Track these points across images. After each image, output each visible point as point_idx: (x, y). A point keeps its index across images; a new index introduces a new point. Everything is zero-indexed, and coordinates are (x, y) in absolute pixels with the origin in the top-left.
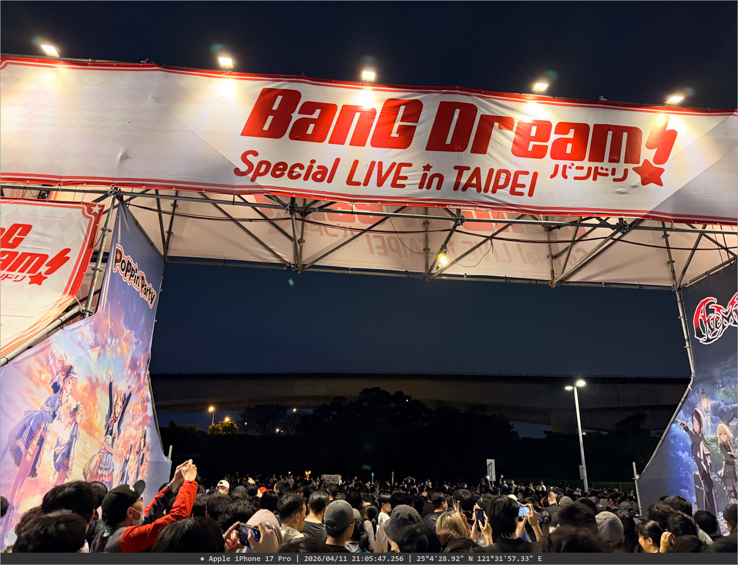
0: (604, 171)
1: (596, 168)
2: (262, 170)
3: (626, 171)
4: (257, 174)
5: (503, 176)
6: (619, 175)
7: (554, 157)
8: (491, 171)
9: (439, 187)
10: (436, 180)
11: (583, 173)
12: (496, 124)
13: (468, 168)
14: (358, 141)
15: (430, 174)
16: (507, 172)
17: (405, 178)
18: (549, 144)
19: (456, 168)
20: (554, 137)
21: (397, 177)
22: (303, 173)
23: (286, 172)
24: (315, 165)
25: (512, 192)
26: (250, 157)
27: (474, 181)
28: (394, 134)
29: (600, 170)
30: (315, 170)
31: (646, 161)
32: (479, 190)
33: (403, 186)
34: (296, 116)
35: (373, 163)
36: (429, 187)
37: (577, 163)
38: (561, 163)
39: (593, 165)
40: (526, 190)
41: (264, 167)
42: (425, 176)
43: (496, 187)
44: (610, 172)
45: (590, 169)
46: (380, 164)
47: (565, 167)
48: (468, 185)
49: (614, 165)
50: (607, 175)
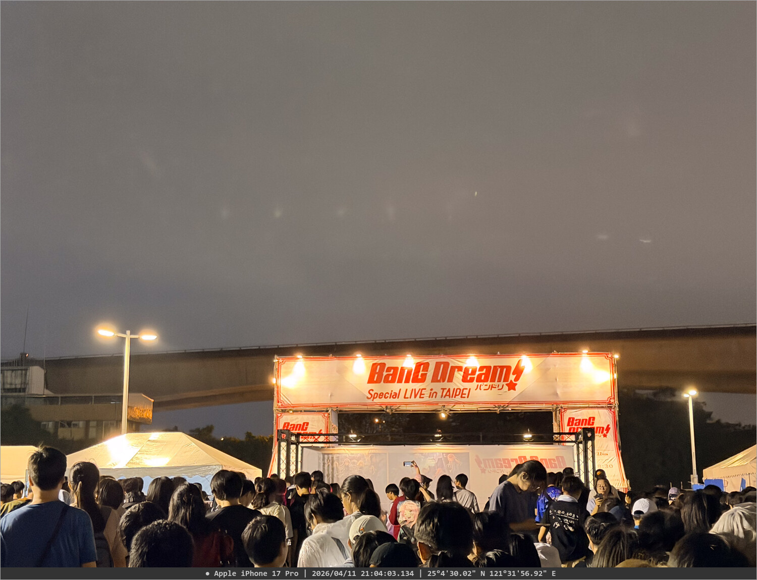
0: (495, 386)
1: (492, 385)
2: (375, 397)
3: (503, 385)
4: (374, 398)
5: (458, 390)
6: (500, 387)
7: (477, 381)
8: (454, 389)
9: (436, 397)
10: (435, 394)
11: (487, 387)
12: (456, 370)
13: (446, 389)
14: (407, 381)
15: (432, 392)
16: (460, 389)
17: (424, 394)
18: (476, 376)
19: (442, 389)
20: (478, 373)
21: (421, 394)
22: (389, 396)
23: (383, 396)
24: (393, 392)
25: (462, 397)
26: (371, 392)
27: (448, 394)
28: (419, 377)
29: (493, 386)
30: (393, 394)
31: (511, 381)
32: (450, 397)
33: (423, 397)
34: (385, 373)
35: (413, 390)
36: (432, 397)
37: (485, 383)
38: (479, 384)
39: (491, 383)
40: (466, 396)
41: (376, 395)
42: (431, 393)
43: (456, 395)
44: (497, 386)
45: (490, 385)
46: (415, 390)
47: (481, 385)
48: (446, 395)
49: (499, 383)
50: (495, 387)
